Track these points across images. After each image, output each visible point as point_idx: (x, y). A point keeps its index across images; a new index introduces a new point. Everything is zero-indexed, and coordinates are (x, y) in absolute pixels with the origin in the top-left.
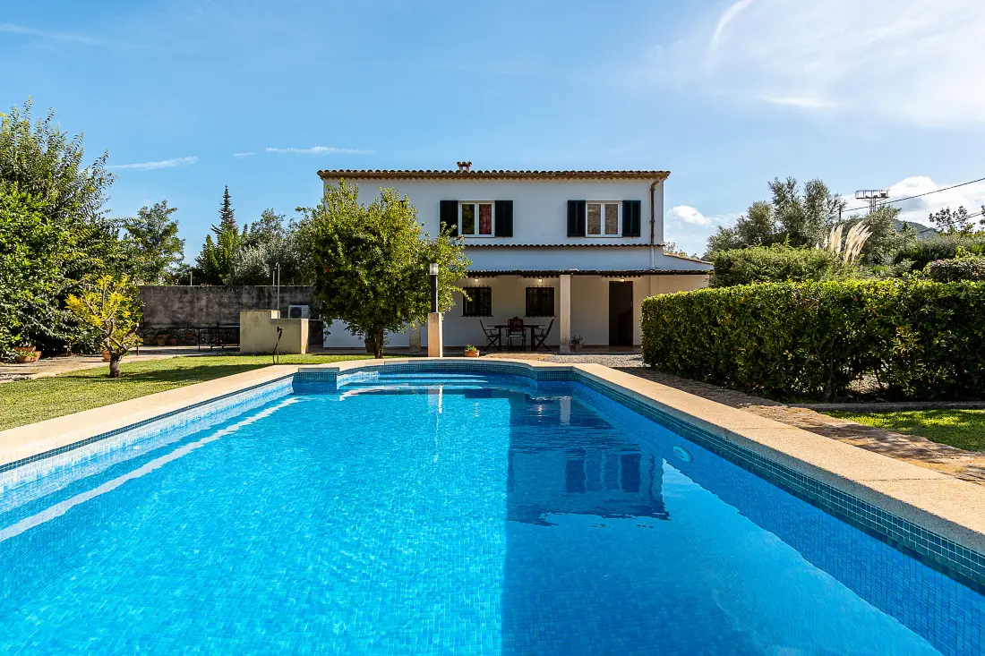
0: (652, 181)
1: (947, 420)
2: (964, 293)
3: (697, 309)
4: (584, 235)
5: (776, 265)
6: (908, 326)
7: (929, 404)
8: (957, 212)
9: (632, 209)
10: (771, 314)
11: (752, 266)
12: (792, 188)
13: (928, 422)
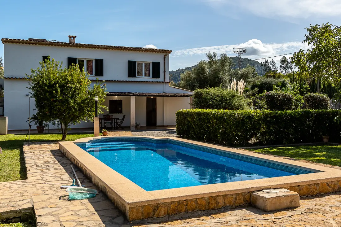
0: (164, 54)
1: (275, 150)
2: (277, 115)
3: (203, 117)
4: (136, 77)
5: (218, 96)
6: (264, 124)
7: (270, 146)
8: (271, 62)
9: (156, 66)
10: (229, 121)
11: (210, 96)
12: (215, 57)
13: (271, 151)
